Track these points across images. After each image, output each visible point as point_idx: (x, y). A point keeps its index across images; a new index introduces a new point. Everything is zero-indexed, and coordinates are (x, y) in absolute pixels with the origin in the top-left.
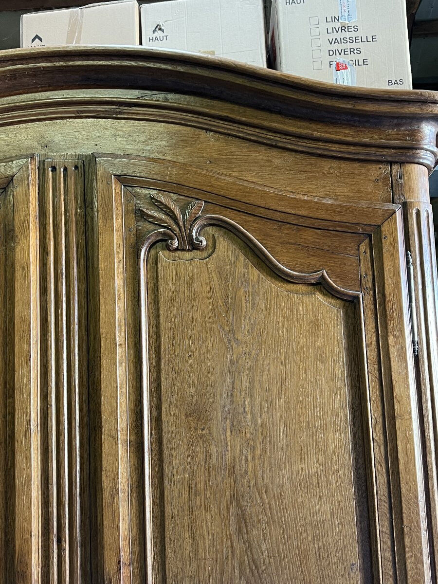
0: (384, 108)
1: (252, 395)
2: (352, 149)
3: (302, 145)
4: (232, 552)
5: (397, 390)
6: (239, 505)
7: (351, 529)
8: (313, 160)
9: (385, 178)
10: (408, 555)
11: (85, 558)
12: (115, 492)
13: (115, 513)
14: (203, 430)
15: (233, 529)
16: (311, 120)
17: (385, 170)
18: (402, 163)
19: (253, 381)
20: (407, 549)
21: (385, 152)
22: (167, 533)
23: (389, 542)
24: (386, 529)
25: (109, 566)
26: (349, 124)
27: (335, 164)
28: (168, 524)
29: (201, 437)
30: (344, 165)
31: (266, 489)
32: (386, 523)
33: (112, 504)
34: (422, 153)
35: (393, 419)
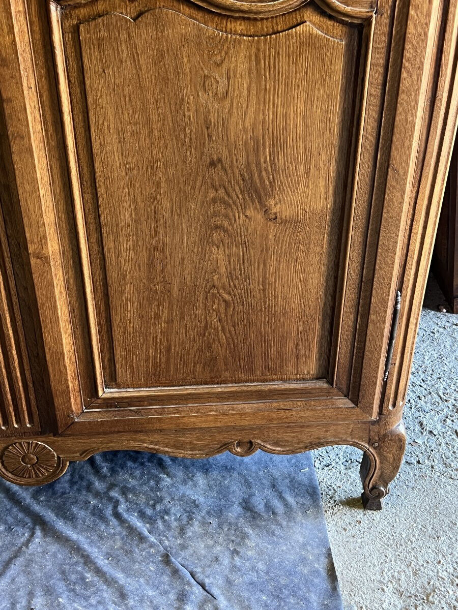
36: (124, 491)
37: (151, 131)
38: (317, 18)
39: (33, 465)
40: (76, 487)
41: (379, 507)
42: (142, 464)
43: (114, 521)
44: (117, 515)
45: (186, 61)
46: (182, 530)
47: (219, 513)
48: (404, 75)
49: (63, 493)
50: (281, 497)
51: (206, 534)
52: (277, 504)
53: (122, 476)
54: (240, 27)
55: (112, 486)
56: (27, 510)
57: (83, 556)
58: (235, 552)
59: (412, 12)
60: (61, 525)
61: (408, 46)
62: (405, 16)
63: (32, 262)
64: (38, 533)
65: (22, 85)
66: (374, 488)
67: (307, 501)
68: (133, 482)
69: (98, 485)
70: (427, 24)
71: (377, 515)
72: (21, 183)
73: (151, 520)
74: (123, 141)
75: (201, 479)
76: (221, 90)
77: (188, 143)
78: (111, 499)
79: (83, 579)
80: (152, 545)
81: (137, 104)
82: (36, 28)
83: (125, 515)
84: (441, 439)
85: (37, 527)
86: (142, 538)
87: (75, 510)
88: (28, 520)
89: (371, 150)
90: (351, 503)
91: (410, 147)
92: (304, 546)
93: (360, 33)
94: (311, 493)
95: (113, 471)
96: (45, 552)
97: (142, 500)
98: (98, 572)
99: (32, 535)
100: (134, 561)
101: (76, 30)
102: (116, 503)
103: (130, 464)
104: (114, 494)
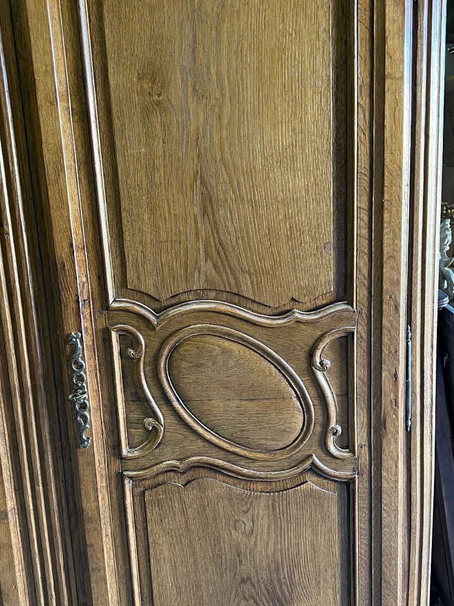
1: (219, 51)
4: (197, 234)
5: (390, 43)
6: (203, 183)
7: (328, 207)
10: (385, 231)
11: (33, 243)
12: (59, 169)
13: (62, 192)
14: (159, 95)
15: (197, 210)
19: (219, 33)
20: (385, 225)
22: (124, 215)
23: (366, 219)
24: (365, 205)
25: (61, 250)
28: (124, 204)
29: (158, 104)
31: (234, 164)
32: (365, 198)
33: (57, 181)
35: (382, 78)
37: (195, 561)
38: (315, 479)
45: (221, 511)
48: (384, 515)
54: (260, 486)
59: (384, 474)
61: (384, 496)
62: (380, 477)
65: (101, 534)
70: (397, 481)
72: (96, 603)
74: (174, 568)
76: (248, 528)
77: (224, 566)
81: (185, 541)
82: (114, 496)
89: (367, 567)
91: (396, 564)
93: (348, 487)
101: (143, 494)
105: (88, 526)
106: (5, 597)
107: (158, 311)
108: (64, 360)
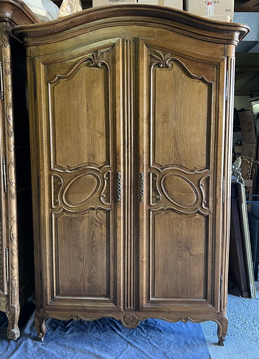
0: (225, 28)
1: (181, 110)
2: (214, 39)
3: (200, 37)
4: (173, 151)
5: (220, 110)
6: (175, 139)
7: (205, 146)
8: (203, 42)
9: (223, 48)
10: (218, 152)
11: (134, 151)
12: (143, 135)
13: (143, 140)
14: (166, 119)
15: (173, 145)
16: (203, 30)
17: (223, 46)
18: (228, 44)
19: (181, 106)
20: (218, 151)
21: (224, 41)
22: (156, 145)
23: (214, 149)
24: (213, 146)
25: (141, 153)
26: (214, 32)
27: (209, 43)
28: (156, 143)
29: (166, 121)
30: (211, 44)
31: (182, 135)
32: (213, 144)
33: (142, 137)
34: (234, 42)
35: (218, 117)
36: (151, 337)
37: (167, 235)
38: (199, 215)
39: (131, 321)
40: (138, 335)
41: (223, 345)
42: (155, 331)
43: (149, 344)
44: (150, 343)
45: (174, 222)
46: (168, 347)
47: (178, 344)
48: (217, 226)
49: (135, 337)
50: (195, 341)
51: (175, 349)
52: (194, 342)
53: (150, 334)
54: (184, 216)
55: (148, 336)
56: (125, 340)
57: (142, 351)
58: (183, 353)
59: (217, 214)
60: (135, 344)
61: (217, 220)
62: (215, 215)
63: (140, 263)
64: (129, 345)
65: (143, 225)
66: (221, 338)
67: (203, 343)
68: (153, 335)
69: (143, 335)
70: (220, 216)
71: (223, 347)
72: (140, 245)
73: (159, 345)
74: (161, 237)
75: (172, 336)
76: (181, 227)
77: (174, 237)
78: (148, 339)
79: (143, 357)
80: (160, 350)
81: (164, 230)
82: (147, 215)
83: (152, 343)
84: (241, 330)
85: (129, 344)
86: (157, 348)
87: (138, 341)
88: (126, 342)
89: (212, 240)
90: (215, 344)
91: (219, 240)
92: (202, 353)
93: (207, 218)
94: (204, 341)
95: (147, 332)
96: (132, 350)
97: (156, 340)
98: (146, 355)
99: (128, 346)
100: (156, 354)
101: (154, 216)
102: (149, 340)
103: (152, 330)
104: (149, 337)
105: (140, 223)
106: (118, 241)
107: (162, 169)
108: (139, 179)
